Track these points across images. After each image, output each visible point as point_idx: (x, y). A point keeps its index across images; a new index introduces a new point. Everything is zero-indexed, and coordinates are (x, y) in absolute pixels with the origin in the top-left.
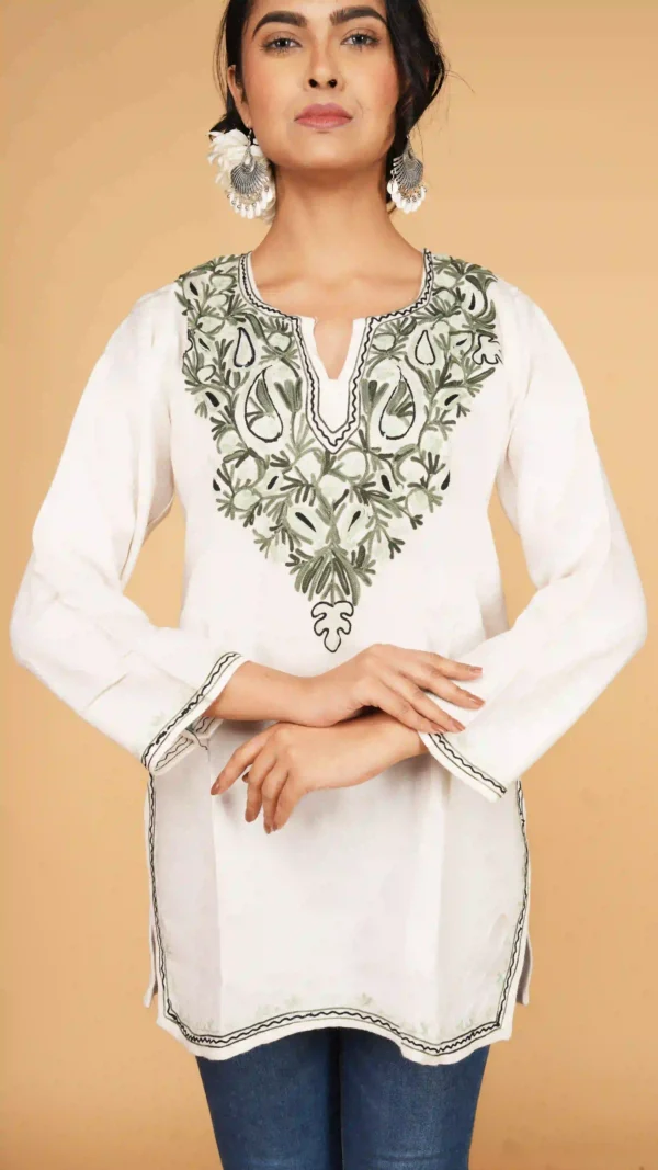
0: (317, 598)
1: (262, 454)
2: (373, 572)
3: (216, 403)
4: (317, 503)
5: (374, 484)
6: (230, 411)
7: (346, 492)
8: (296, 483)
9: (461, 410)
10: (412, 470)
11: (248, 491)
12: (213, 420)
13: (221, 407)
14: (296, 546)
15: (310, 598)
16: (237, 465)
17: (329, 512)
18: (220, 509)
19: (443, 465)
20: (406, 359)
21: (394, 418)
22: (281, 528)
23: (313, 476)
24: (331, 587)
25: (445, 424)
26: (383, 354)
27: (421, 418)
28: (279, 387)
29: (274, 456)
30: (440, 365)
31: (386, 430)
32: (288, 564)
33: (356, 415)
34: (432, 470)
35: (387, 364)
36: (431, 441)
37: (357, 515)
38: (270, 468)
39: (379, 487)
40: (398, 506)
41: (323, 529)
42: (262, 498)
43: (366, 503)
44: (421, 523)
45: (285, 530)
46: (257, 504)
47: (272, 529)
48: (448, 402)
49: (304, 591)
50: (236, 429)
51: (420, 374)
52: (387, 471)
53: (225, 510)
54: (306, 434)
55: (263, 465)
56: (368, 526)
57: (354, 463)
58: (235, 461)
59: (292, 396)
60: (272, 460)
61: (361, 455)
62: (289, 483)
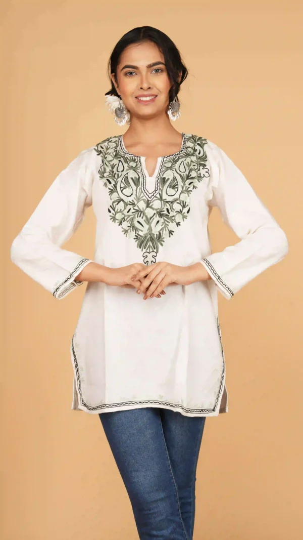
0: (144, 250)
1: (126, 201)
2: (164, 241)
3: (110, 183)
4: (144, 218)
5: (164, 211)
6: (115, 186)
7: (155, 214)
8: (137, 211)
9: (194, 187)
10: (177, 207)
11: (120, 213)
12: (109, 189)
13: (112, 185)
14: (137, 232)
15: (142, 250)
16: (117, 204)
17: (148, 221)
18: (111, 219)
19: (188, 205)
20: (176, 170)
21: (171, 189)
22: (132, 226)
23: (143, 208)
24: (149, 247)
25: (188, 192)
26: (168, 169)
27: (180, 189)
28: (132, 179)
29: (130, 202)
30: (187, 172)
31: (168, 193)
32: (135, 239)
33: (158, 188)
34: (184, 206)
35: (169, 172)
36: (184, 197)
37: (158, 222)
38: (129, 206)
39: (166, 212)
40: (172, 219)
41: (146, 226)
42: (125, 216)
43: (161, 217)
44: (180, 225)
45: (133, 227)
46: (123, 218)
47: (128, 227)
48: (190, 184)
49: (140, 248)
50: (117, 192)
51: (180, 175)
52: (168, 207)
53: (112, 220)
54: (141, 194)
55: (126, 204)
56: (162, 225)
57: (157, 204)
58: (116, 203)
59: (137, 182)
60: (129, 203)
61: (159, 201)
62: (135, 211)
